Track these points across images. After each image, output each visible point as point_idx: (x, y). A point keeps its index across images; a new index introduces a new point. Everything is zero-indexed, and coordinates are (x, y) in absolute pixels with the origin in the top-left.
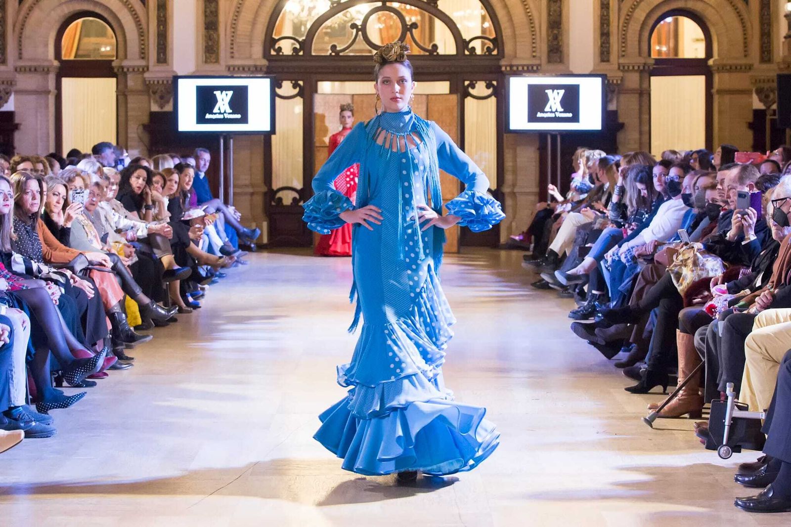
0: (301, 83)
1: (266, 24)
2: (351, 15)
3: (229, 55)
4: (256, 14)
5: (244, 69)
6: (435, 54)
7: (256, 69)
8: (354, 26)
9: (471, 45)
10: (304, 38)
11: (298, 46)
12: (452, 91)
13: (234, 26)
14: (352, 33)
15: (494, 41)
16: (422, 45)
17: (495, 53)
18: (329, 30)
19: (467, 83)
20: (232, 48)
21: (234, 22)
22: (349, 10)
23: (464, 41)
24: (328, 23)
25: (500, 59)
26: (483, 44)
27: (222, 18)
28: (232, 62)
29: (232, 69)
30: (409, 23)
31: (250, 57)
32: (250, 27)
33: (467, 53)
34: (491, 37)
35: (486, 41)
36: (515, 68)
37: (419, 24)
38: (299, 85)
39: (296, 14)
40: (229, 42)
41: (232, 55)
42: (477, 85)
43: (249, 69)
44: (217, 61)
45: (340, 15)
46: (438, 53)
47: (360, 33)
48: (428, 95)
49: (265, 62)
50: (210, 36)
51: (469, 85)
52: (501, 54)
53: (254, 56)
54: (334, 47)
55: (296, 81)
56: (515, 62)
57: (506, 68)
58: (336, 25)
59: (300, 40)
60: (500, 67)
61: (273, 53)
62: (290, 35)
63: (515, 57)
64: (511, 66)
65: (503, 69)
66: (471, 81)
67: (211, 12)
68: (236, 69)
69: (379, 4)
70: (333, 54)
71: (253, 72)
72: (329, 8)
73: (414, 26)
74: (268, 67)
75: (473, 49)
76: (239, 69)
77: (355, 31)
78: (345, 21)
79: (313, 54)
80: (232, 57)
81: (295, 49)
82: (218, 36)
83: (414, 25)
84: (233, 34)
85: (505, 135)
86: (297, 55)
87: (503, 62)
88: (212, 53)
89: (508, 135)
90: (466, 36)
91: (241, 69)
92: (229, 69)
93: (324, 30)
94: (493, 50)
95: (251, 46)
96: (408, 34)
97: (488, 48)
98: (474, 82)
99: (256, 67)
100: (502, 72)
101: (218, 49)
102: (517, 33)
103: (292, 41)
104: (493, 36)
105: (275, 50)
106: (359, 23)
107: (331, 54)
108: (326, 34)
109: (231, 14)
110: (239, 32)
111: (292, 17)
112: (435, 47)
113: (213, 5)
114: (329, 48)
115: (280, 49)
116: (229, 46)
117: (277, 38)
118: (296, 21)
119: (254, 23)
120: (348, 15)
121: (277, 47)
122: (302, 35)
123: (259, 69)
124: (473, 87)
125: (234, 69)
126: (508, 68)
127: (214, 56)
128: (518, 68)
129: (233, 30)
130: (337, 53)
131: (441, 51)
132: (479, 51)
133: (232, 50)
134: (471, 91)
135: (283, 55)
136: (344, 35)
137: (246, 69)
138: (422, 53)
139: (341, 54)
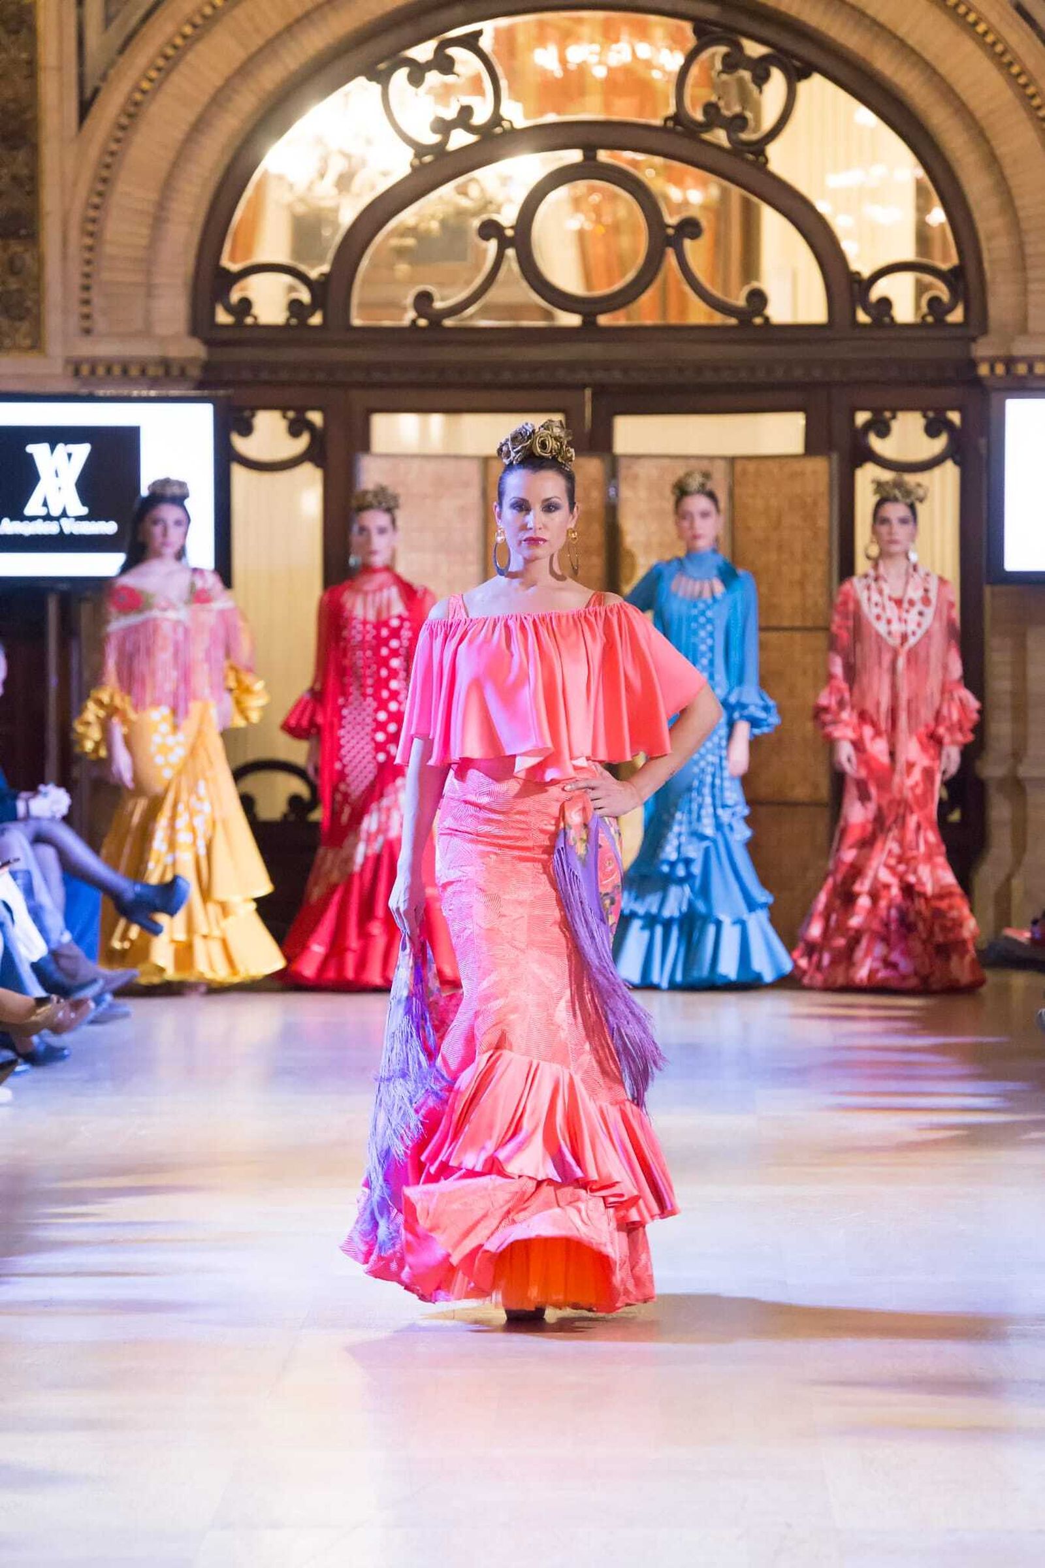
0: (316, 417)
1: (200, 220)
2: (482, 190)
3: (74, 322)
4: (168, 187)
5: (125, 371)
6: (758, 321)
7: (167, 372)
8: (491, 229)
9: (876, 292)
10: (325, 268)
11: (305, 296)
12: (814, 445)
13: (90, 227)
14: (485, 251)
15: (953, 278)
16: (717, 293)
17: (956, 316)
18: (410, 242)
19: (862, 417)
20: (86, 302)
21: (92, 213)
22: (477, 174)
23: (854, 277)
24: (408, 217)
25: (974, 339)
26: (921, 288)
27: (51, 200)
28: (87, 349)
29: (85, 370)
30: (671, 220)
31: (146, 333)
32: (145, 231)
33: (862, 317)
34: (944, 266)
35: (928, 278)
36: (1022, 369)
37: (704, 223)
38: (310, 426)
39: (301, 187)
40: (76, 280)
41: (86, 324)
42: (895, 425)
43: (143, 372)
44: (37, 344)
45: (447, 191)
46: (767, 319)
47: (511, 252)
48: (732, 460)
49: (195, 349)
50: (11, 262)
51: (868, 426)
52: (978, 322)
53: (161, 330)
54: (423, 300)
55: (301, 410)
56: (1021, 348)
57: (992, 369)
58: (434, 225)
59: (314, 274)
60: (973, 364)
61: (223, 317)
62: (283, 258)
63: (1023, 329)
64: (1010, 362)
65: (984, 370)
66: (877, 411)
67: (15, 178)
68: (101, 371)
69: (574, 156)
70: (422, 322)
71: (154, 383)
72: (407, 170)
73: (688, 230)
74: (207, 367)
75: (885, 304)
76: (109, 370)
77: (492, 245)
78: (461, 213)
79: (356, 321)
80: (87, 331)
81: (295, 306)
82: (40, 260)
83: (690, 228)
84: (87, 255)
85: (988, 590)
86: (303, 324)
87: (982, 349)
88: (21, 319)
89: (998, 588)
90: (861, 262)
91: (117, 370)
92: (77, 372)
93: (395, 242)
94: (951, 309)
95: (149, 295)
96: (671, 258)
97: (934, 302)
98: (888, 414)
99: (165, 363)
100: (977, 382)
101: (39, 302)
102: (1029, 250)
103: (287, 279)
104: (948, 260)
105: (229, 309)
106: (508, 217)
107: (414, 322)
108: (401, 253)
109: (82, 191)
110: (109, 249)
111: (288, 197)
112: (758, 299)
113: (22, 155)
114: (409, 300)
115: (245, 305)
116: (77, 294)
117: (235, 267)
118: (300, 209)
119: (159, 218)
120: (474, 191)
121: (235, 296)
122: (321, 260)
123: (175, 371)
124: (883, 431)
125: (93, 371)
126: (1000, 369)
127: (25, 326)
128: (1031, 368)
129: (88, 241)
130: (436, 319)
131: (779, 312)
132: (905, 311)
133: (85, 310)
134: (877, 444)
135: (256, 326)
136: (461, 256)
137: (134, 372)
138: (719, 319)
139: (448, 322)
